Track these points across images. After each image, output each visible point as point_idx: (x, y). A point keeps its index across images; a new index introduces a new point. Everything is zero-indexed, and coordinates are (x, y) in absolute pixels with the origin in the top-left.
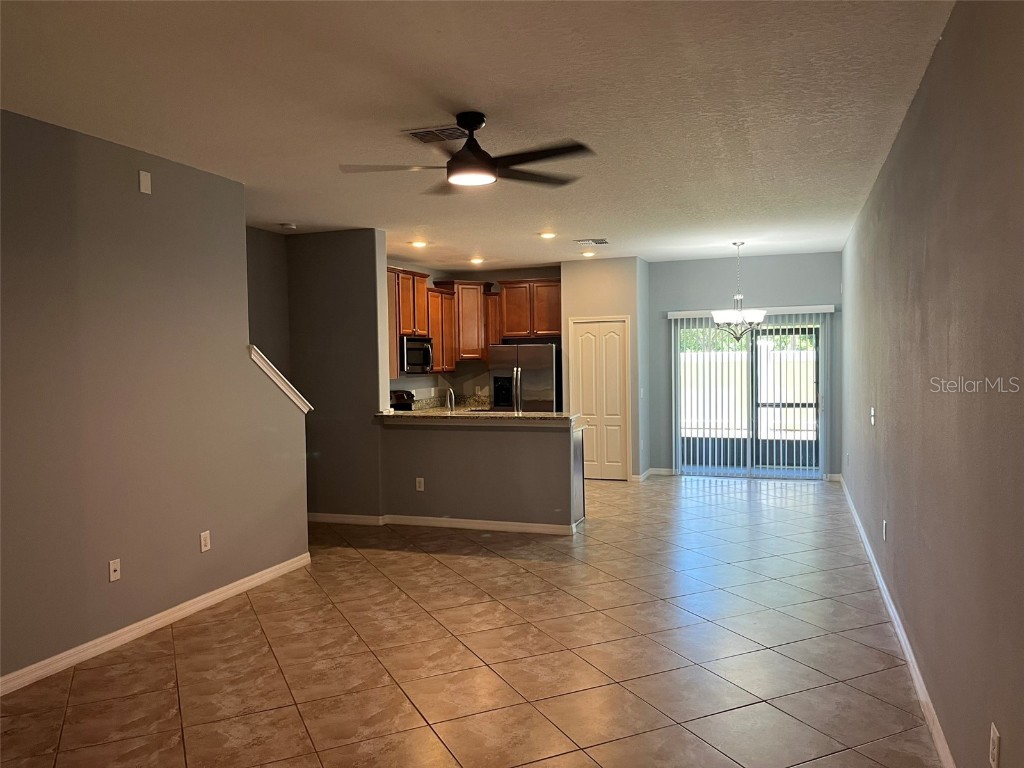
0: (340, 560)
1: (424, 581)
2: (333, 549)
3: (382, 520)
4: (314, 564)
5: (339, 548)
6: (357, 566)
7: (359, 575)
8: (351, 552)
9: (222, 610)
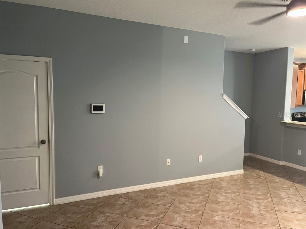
0: (256, 175)
1: (283, 195)
2: (255, 170)
3: (281, 163)
4: (245, 174)
5: (258, 170)
6: (260, 180)
7: (258, 184)
8: (262, 173)
9: (203, 183)
